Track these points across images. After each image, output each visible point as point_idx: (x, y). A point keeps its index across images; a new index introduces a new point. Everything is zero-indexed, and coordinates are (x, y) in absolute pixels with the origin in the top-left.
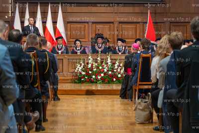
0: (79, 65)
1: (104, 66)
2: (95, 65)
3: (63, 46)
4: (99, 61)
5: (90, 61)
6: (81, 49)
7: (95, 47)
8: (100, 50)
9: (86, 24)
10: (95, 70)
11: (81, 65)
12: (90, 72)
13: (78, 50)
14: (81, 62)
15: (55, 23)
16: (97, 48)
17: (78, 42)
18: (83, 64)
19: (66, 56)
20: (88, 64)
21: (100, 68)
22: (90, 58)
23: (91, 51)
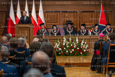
0: (57, 44)
1: (74, 44)
2: (68, 43)
3: (45, 30)
4: (70, 41)
5: (64, 41)
7: (66, 30)
8: (70, 32)
9: (58, 13)
10: (68, 47)
11: (58, 43)
12: (65, 48)
13: (55, 32)
14: (58, 42)
15: (37, 12)
16: (68, 30)
17: (54, 27)
18: (59, 43)
19: (48, 37)
21: (72, 45)
22: (64, 38)
23: (64, 33)
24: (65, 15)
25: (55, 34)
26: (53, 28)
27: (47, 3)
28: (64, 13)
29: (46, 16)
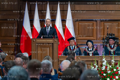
0: (93, 67)
1: (118, 68)
2: (109, 67)
3: (76, 47)
4: (113, 63)
5: (104, 63)
6: (93, 49)
7: (107, 48)
10: (109, 72)
11: (95, 67)
12: (104, 75)
13: (90, 51)
14: (95, 64)
16: (109, 48)
17: (89, 43)
18: (97, 66)
19: (79, 58)
20: (102, 66)
21: (115, 70)
22: (104, 60)
24: (104, 25)
25: (91, 53)
26: (87, 45)
27: (78, 7)
28: (102, 22)
29: (77, 26)
